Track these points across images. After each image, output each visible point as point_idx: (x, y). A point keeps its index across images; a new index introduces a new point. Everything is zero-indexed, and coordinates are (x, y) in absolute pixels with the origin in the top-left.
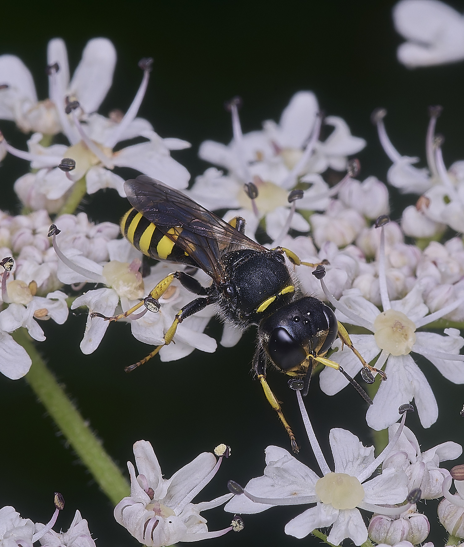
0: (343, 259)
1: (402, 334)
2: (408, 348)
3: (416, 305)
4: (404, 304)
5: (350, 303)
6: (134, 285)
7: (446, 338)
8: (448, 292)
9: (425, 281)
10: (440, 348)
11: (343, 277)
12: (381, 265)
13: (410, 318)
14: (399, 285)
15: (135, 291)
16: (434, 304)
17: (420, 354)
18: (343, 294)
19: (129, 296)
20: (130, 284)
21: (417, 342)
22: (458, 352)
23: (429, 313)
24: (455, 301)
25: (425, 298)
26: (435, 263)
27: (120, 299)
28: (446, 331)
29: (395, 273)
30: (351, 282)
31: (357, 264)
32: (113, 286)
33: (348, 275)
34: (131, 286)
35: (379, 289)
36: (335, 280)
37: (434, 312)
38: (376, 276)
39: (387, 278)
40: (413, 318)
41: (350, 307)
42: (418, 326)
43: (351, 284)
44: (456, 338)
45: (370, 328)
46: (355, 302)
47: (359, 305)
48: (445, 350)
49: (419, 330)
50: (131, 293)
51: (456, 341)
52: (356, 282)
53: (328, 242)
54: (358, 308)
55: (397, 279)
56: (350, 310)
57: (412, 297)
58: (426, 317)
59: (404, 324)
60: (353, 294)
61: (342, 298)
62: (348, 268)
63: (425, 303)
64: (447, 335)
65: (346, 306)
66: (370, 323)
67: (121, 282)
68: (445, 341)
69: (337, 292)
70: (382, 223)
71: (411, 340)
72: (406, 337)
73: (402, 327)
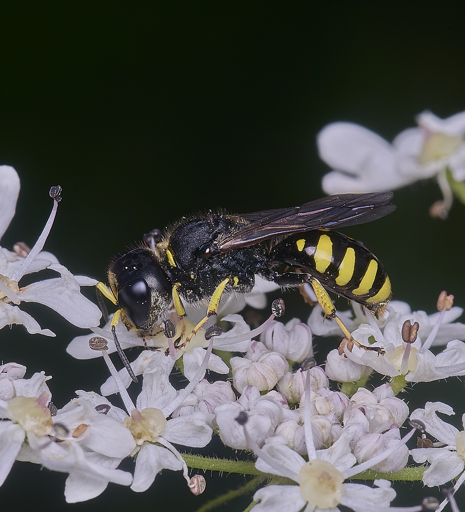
0: (265, 404)
1: (330, 485)
2: (335, 501)
3: (344, 455)
4: (330, 454)
5: (273, 453)
6: (42, 420)
7: (375, 490)
8: (377, 441)
9: (352, 429)
10: (370, 500)
11: (266, 423)
12: (306, 412)
13: (337, 468)
14: (325, 433)
15: (43, 426)
16: (362, 454)
17: (349, 506)
18: (266, 441)
19: (36, 431)
20: (38, 418)
21: (345, 494)
22: (389, 504)
23: (357, 464)
24: (384, 451)
25: (353, 447)
26: (363, 411)
27: (26, 434)
28: (376, 482)
29: (321, 420)
30: (274, 429)
31: (281, 411)
32: (21, 422)
33: (272, 422)
34: (39, 420)
35: (304, 437)
36: (257, 427)
37: (362, 462)
38: (301, 423)
39: (313, 426)
40: (340, 469)
41: (273, 456)
42: (346, 477)
43: (274, 432)
44: (387, 490)
45: (295, 479)
46: (278, 450)
47: (283, 454)
48: (375, 503)
49: (347, 481)
50: (39, 428)
51: (386, 493)
52: (279, 429)
53: (250, 386)
54: (282, 457)
55: (324, 427)
56: (273, 459)
57: (339, 446)
58: (354, 467)
59: (331, 474)
60: (276, 442)
61: (265, 447)
62: (271, 415)
63: (352, 452)
64: (378, 487)
65: (269, 455)
66: (295, 474)
67: (28, 416)
68: (375, 493)
69: (260, 440)
70: (308, 366)
71: (338, 491)
72: (334, 488)
73: (330, 478)
